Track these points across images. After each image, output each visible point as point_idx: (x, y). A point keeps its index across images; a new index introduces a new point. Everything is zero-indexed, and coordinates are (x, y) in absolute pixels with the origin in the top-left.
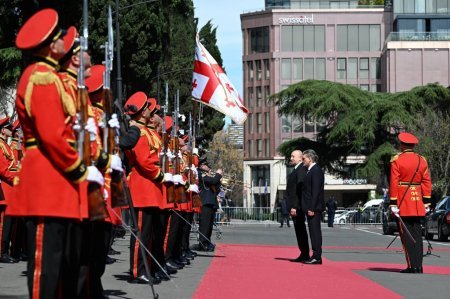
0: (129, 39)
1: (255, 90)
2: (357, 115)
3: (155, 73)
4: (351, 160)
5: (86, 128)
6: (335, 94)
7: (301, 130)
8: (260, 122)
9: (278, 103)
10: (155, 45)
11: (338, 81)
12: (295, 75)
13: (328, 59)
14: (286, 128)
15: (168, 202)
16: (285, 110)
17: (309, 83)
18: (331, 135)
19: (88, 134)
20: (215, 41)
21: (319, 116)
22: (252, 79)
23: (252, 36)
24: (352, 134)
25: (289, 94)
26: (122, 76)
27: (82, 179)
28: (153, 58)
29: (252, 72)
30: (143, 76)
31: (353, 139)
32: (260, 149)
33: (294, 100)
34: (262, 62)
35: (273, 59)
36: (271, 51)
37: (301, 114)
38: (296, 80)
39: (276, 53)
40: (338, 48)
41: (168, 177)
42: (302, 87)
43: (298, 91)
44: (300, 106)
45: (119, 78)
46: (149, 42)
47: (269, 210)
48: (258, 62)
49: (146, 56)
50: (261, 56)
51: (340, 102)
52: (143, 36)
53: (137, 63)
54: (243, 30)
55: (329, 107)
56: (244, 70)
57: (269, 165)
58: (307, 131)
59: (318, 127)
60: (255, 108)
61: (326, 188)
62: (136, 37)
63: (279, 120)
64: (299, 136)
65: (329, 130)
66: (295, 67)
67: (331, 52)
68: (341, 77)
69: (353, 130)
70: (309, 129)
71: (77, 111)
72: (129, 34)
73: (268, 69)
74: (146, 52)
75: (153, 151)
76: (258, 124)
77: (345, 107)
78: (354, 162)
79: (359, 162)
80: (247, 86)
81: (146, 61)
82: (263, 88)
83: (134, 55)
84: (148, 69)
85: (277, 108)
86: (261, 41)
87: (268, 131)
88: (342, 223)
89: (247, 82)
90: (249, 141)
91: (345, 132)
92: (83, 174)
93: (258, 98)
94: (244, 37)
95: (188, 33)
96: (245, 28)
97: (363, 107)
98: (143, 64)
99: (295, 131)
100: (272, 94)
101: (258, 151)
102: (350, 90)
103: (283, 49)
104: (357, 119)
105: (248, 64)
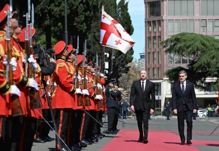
0: (73, 8)
1: (152, 38)
2: (212, 54)
3: (89, 28)
4: (208, 80)
5: (11, 63)
6: (199, 41)
7: (180, 62)
8: (155, 58)
9: (165, 47)
10: (89, 12)
11: (201, 33)
12: (176, 30)
13: (196, 20)
14: (171, 61)
15: (78, 106)
16: (169, 51)
17: (183, 34)
18: (196, 65)
19: (11, 66)
20: (128, 9)
21: (189, 54)
22: (151, 32)
23: (150, 6)
24: (209, 65)
25: (171, 41)
26: (68, 31)
27: (7, 93)
28: (88, 20)
29: (150, 28)
30: (82, 31)
31: (209, 68)
32: (155, 73)
33: (174, 45)
34: (157, 22)
35: (163, 20)
36: (162, 16)
37: (179, 52)
38: (176, 32)
39: (165, 16)
40: (202, 14)
41: (78, 91)
42: (179, 37)
43: (177, 40)
44: (177, 48)
45: (66, 32)
46: (85, 11)
47: (161, 110)
48: (154, 22)
49: (83, 19)
50: (156, 18)
51: (202, 46)
52: (82, 7)
53: (78, 22)
54: (145, 3)
55: (195, 49)
56: (146, 26)
57: (160, 83)
58: (183, 63)
59: (190, 60)
60: (152, 49)
61: (197, 96)
62: (77, 7)
63: (166, 56)
64: (178, 65)
65: (195, 62)
66: (176, 24)
67: (197, 16)
68: (204, 31)
69: (209, 62)
70: (184, 61)
71: (6, 54)
72: (73, 6)
73: (160, 26)
74: (83, 16)
75: (70, 76)
76: (154, 59)
77: (205, 49)
78: (210, 81)
79: (213, 81)
80: (147, 36)
81: (83, 21)
82: (157, 37)
83: (76, 18)
84: (84, 27)
85: (165, 49)
86: (156, 9)
87: (160, 63)
88: (204, 117)
89: (147, 34)
90: (149, 69)
91: (205, 63)
92: (8, 90)
93: (154, 43)
94: (146, 7)
95: (111, 5)
96: (146, 2)
97: (215, 49)
98: (82, 24)
99: (176, 63)
100: (162, 41)
101: (154, 75)
102: (207, 38)
103: (169, 14)
104: (212, 56)
105: (148, 23)
